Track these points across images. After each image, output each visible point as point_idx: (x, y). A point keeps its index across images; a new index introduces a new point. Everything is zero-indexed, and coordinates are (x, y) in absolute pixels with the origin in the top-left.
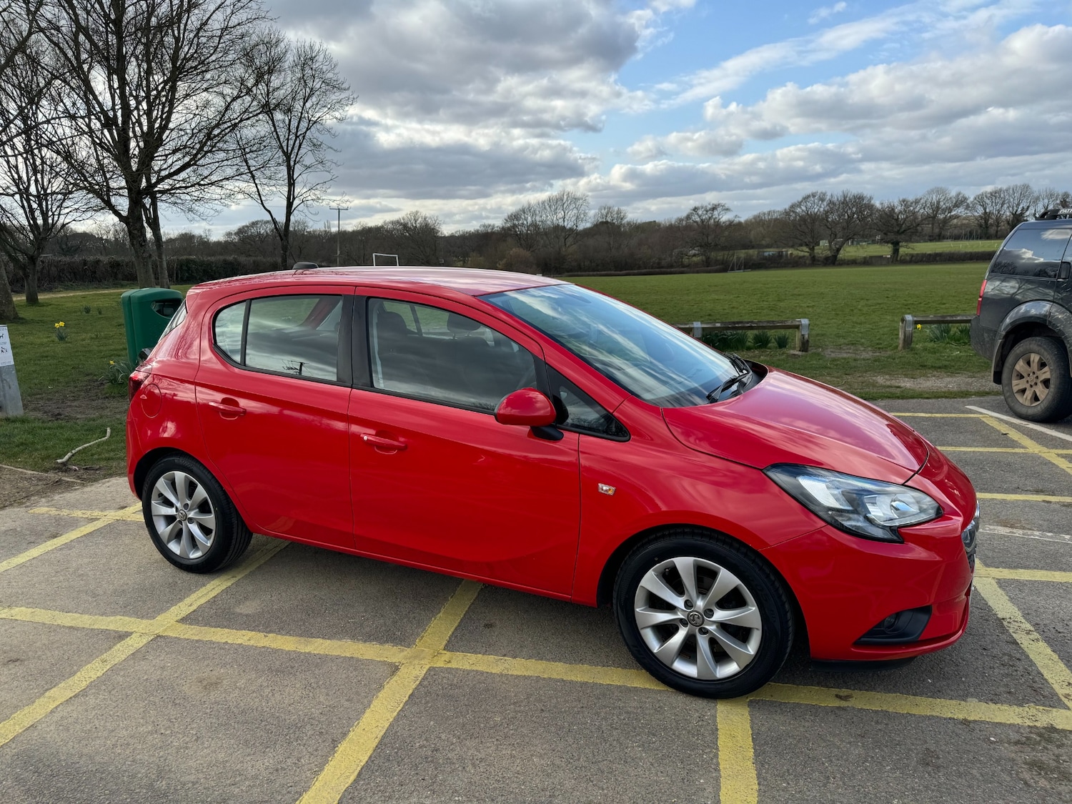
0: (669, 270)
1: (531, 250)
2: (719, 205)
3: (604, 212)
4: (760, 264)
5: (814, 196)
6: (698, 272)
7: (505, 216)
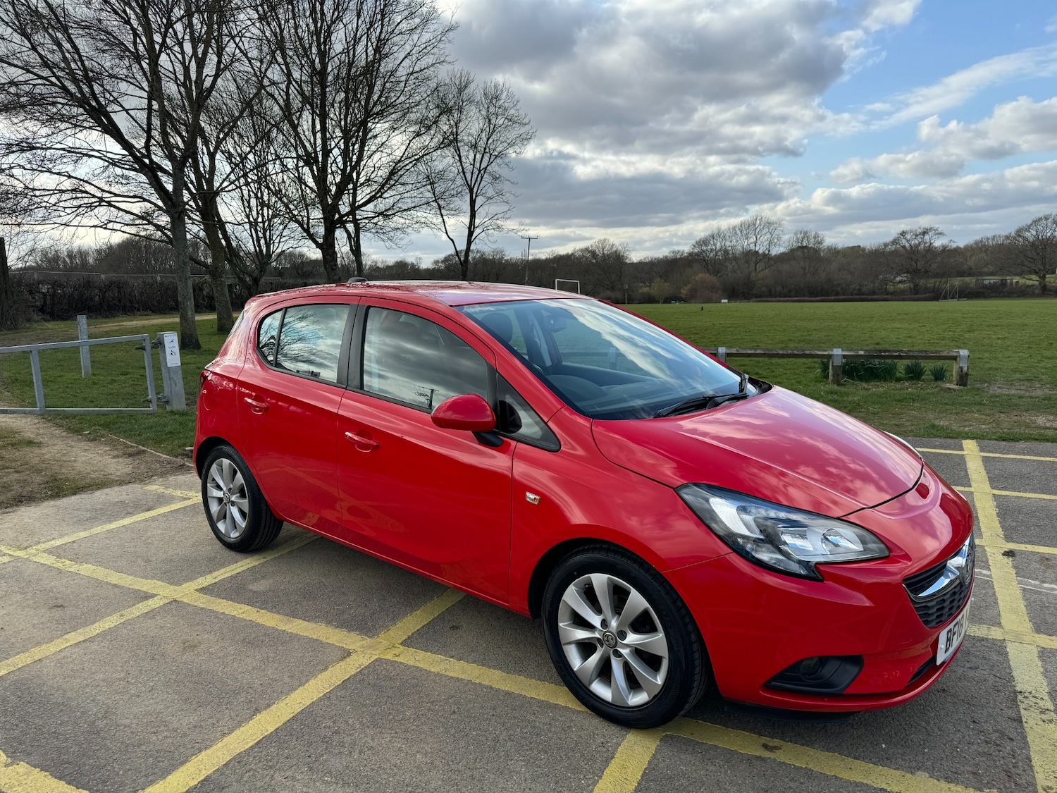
0: (870, 297)
1: (719, 275)
2: (931, 229)
3: (800, 236)
4: (978, 293)
5: (1046, 219)
6: (903, 300)
7: (694, 242)
